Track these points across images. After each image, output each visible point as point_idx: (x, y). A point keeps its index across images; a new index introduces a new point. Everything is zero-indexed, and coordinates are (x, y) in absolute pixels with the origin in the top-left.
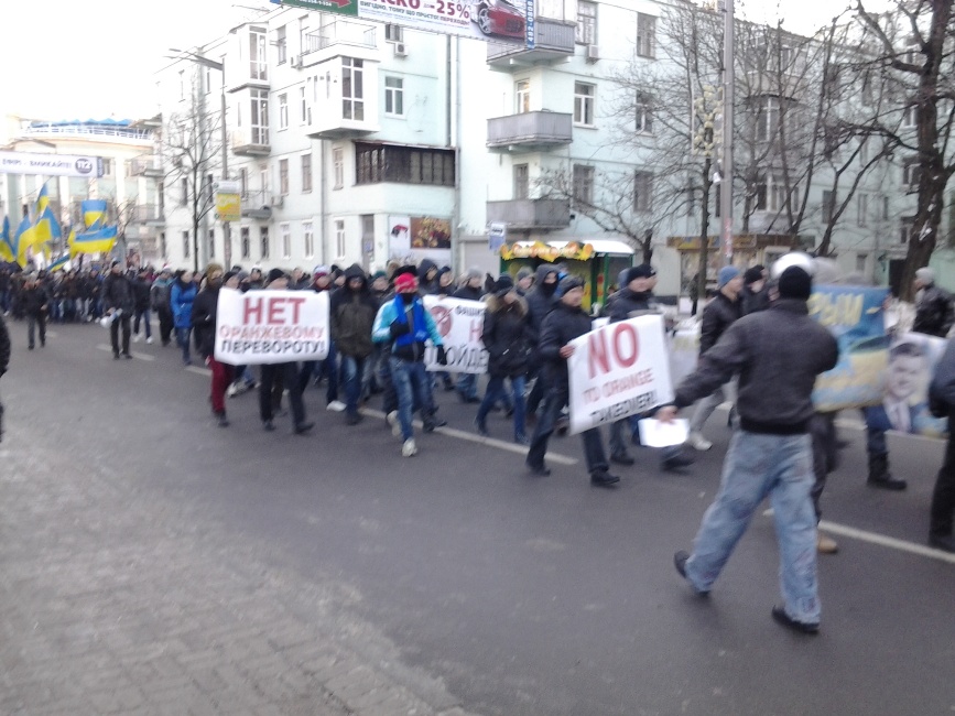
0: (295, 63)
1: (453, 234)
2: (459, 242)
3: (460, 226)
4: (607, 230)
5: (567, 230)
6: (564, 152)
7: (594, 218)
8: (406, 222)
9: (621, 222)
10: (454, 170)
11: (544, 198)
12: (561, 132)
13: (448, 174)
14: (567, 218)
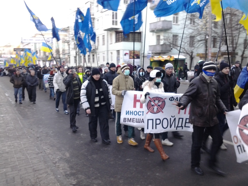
0: (101, 11)
1: (140, 55)
2: (142, 57)
3: (142, 52)
5: (170, 53)
6: (169, 31)
8: (128, 52)
10: (141, 38)
11: (164, 44)
12: (169, 26)
14: (170, 49)
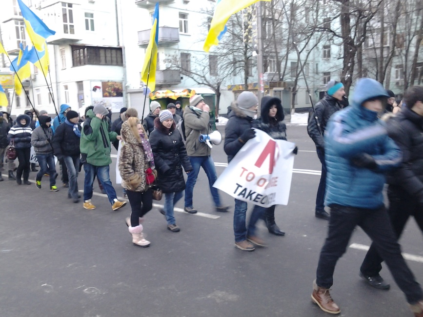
0: (37, 7)
1: (124, 89)
2: (127, 93)
3: (127, 85)
4: (199, 84)
5: (180, 85)
6: (176, 47)
7: (192, 78)
8: (100, 85)
9: (205, 80)
10: (122, 58)
11: (168, 69)
12: (174, 37)
13: (119, 60)
14: (179, 79)
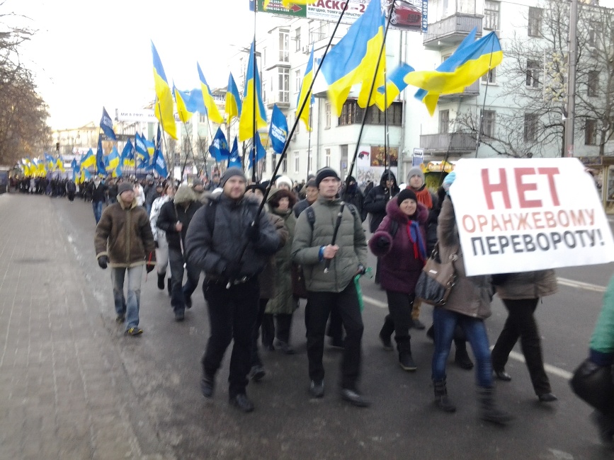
0: (305, 51)
1: (399, 156)
2: (403, 162)
3: (403, 151)
6: (473, 102)
10: (401, 116)
11: (460, 132)
13: (397, 118)
